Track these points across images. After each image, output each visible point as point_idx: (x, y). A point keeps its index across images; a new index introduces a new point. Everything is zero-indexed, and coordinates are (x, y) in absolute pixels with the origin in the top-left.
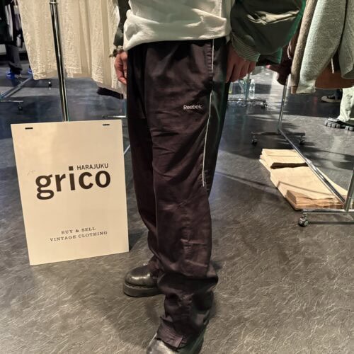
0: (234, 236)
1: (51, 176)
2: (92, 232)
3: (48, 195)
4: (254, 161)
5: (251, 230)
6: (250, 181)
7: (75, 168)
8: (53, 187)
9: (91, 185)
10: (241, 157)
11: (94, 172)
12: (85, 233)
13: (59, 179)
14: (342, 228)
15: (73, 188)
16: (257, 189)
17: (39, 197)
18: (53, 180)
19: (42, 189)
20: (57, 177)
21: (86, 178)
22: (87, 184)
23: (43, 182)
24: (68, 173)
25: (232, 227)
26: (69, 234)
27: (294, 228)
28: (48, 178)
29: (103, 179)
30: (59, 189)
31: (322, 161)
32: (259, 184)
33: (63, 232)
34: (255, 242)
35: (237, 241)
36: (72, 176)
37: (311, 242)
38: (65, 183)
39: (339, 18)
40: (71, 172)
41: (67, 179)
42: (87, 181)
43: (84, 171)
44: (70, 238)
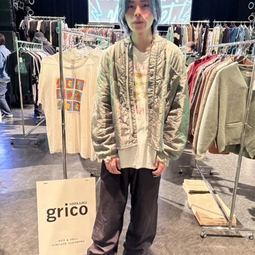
0: (160, 243)
1: (55, 209)
2: (77, 241)
3: (53, 219)
4: (179, 186)
5: (171, 239)
6: (175, 202)
7: (68, 204)
8: (56, 215)
9: (77, 214)
10: (171, 183)
11: (79, 206)
12: (72, 241)
13: (59, 210)
14: (228, 240)
15: (67, 215)
16: (178, 209)
17: (48, 220)
18: (56, 211)
19: (50, 216)
20: (59, 209)
21: (74, 209)
22: (74, 213)
23: (51, 212)
24: (64, 207)
25: (160, 236)
26: (63, 242)
27: (198, 239)
28: (54, 210)
29: (83, 210)
30: (59, 216)
31: (222, 188)
32: (180, 205)
33: (59, 241)
34: (172, 248)
35: (162, 247)
36: (66, 209)
37: (207, 249)
38: (63, 213)
39: (215, 123)
40: (67, 206)
41: (64, 210)
42: (75, 211)
43: (73, 206)
44: (63, 244)
